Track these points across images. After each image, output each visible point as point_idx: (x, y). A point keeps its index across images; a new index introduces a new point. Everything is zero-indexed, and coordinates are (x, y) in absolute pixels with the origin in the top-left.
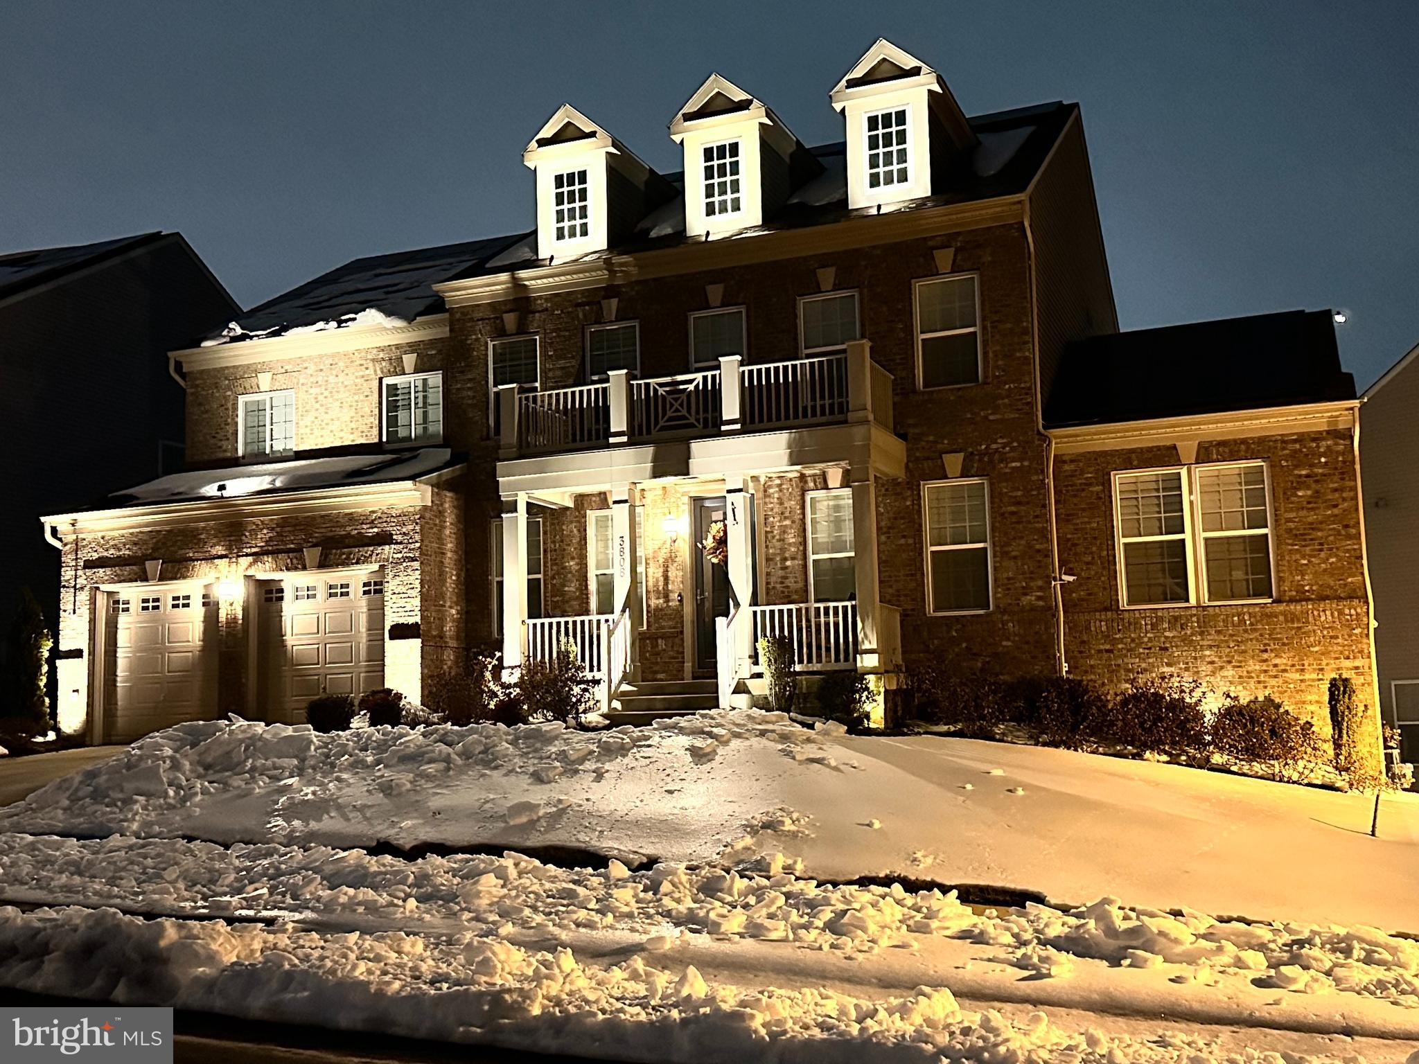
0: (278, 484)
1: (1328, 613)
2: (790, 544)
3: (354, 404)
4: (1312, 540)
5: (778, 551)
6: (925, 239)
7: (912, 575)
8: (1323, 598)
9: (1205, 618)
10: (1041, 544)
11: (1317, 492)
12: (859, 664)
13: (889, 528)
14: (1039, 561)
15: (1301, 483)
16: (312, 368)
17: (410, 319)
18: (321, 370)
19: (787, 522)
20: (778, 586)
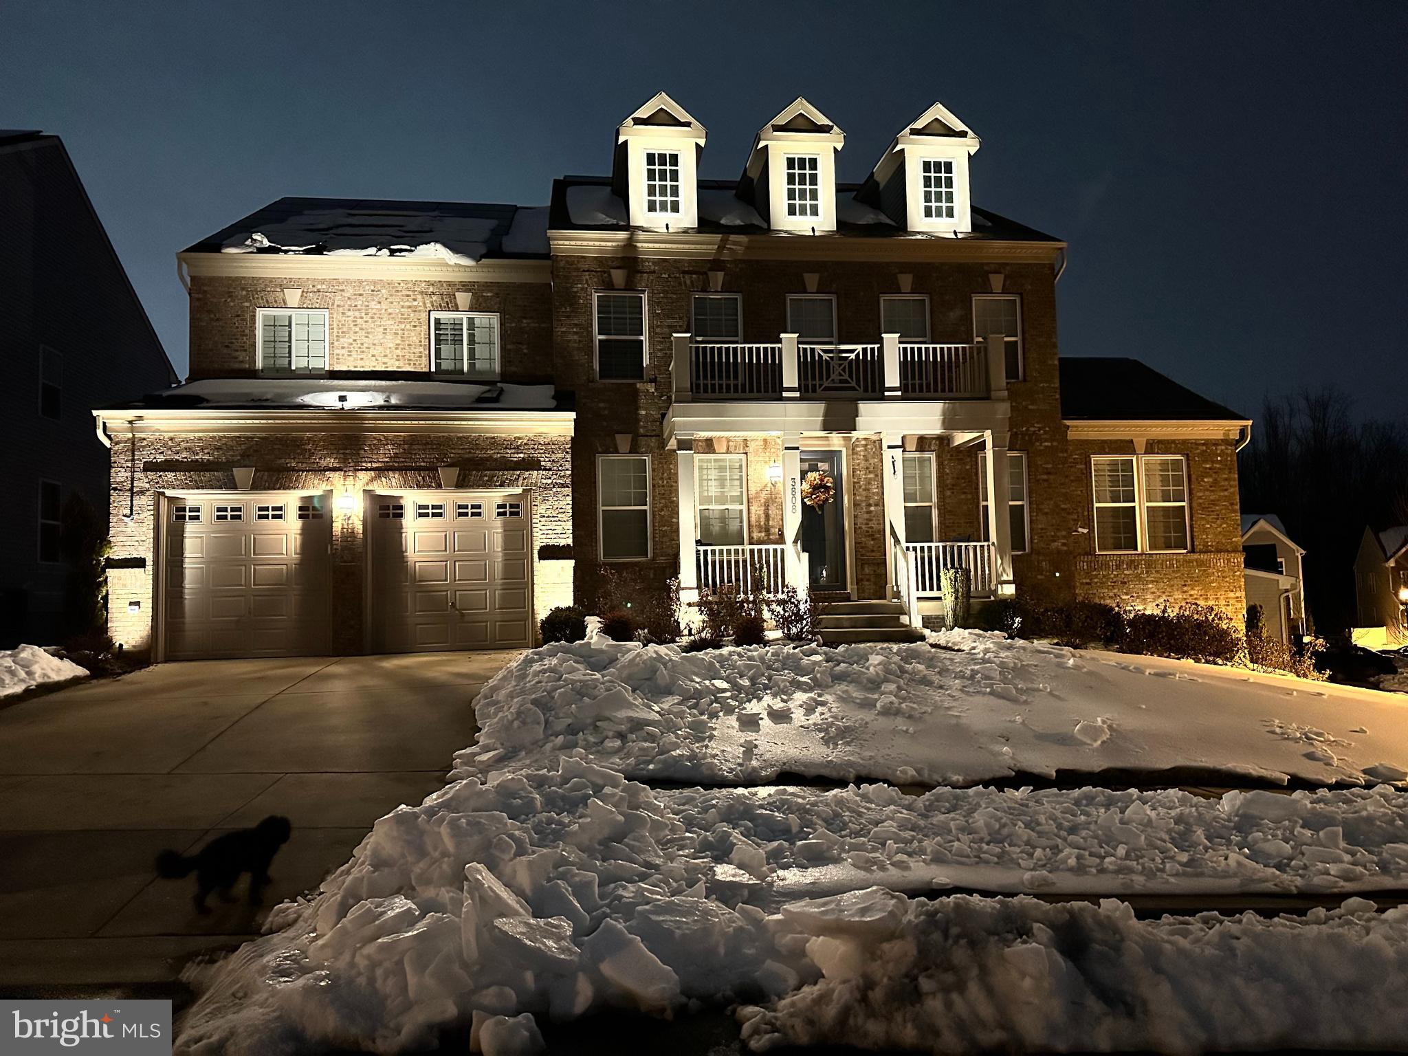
0: (394, 401)
1: (1222, 561)
2: (874, 493)
3: (400, 332)
4: (1212, 511)
5: (864, 499)
6: (982, 264)
7: (970, 523)
8: (1219, 551)
9: (1150, 563)
10: (1065, 504)
11: (1216, 480)
12: (1000, 592)
13: (953, 485)
14: (1064, 517)
15: (1206, 473)
16: (350, 291)
17: (478, 259)
18: (361, 295)
19: (872, 476)
20: (863, 526)
